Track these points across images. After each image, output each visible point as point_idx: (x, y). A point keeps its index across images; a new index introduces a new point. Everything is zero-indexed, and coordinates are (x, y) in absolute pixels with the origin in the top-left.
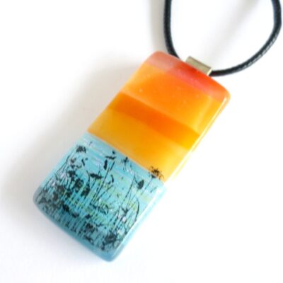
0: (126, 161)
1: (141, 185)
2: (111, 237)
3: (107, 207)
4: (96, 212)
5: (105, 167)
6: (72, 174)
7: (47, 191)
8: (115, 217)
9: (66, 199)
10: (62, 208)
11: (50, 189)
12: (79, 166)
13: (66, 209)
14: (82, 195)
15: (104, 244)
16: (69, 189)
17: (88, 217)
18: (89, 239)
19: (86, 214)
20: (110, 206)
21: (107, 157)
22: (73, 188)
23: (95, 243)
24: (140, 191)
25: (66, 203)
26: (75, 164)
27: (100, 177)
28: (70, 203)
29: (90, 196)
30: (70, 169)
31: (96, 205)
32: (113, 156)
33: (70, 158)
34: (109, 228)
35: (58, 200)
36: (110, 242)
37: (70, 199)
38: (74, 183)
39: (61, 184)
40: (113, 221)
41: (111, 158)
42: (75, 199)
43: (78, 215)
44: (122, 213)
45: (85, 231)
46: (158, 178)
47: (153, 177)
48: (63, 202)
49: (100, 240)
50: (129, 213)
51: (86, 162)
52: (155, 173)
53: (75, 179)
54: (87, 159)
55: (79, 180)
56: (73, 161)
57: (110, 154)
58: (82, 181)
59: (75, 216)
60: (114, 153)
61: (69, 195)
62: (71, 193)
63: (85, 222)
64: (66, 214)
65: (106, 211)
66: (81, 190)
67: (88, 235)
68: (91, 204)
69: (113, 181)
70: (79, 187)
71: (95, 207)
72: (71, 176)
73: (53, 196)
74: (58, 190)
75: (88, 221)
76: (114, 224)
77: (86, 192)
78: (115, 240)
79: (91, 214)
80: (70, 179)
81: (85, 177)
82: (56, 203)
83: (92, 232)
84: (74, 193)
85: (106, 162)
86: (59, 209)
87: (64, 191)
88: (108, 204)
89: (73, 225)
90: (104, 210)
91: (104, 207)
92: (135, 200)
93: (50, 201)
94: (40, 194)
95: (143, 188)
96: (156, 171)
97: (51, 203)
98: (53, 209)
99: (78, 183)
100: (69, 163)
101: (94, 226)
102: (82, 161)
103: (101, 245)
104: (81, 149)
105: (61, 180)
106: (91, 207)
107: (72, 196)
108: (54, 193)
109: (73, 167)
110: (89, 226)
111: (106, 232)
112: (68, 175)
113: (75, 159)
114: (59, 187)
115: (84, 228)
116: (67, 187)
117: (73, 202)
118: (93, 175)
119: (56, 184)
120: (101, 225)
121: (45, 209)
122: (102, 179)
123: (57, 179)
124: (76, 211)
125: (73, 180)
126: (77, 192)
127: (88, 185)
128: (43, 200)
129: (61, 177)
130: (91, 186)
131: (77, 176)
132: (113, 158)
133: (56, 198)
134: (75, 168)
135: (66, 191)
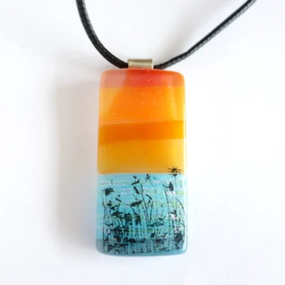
0: (148, 177)
1: (171, 187)
2: (177, 237)
4: (156, 228)
5: (137, 192)
6: (117, 214)
7: (107, 239)
8: (171, 222)
9: (127, 235)
10: (129, 243)
11: (109, 236)
12: (117, 204)
13: (133, 241)
14: (137, 224)
15: (176, 245)
16: (124, 227)
17: (153, 235)
18: (164, 249)
19: (150, 234)
20: (162, 218)
21: (133, 184)
22: (126, 224)
23: (170, 248)
24: (174, 192)
25: (129, 237)
26: (113, 205)
27: (140, 202)
28: (132, 235)
29: (143, 220)
30: (113, 211)
31: (152, 223)
32: (137, 180)
33: (105, 203)
34: (172, 232)
36: (179, 241)
37: (130, 233)
38: (124, 220)
39: (114, 227)
40: (171, 225)
41: (136, 183)
42: (134, 230)
43: (145, 239)
44: (173, 216)
45: (158, 246)
46: (178, 174)
47: (175, 175)
48: (126, 238)
49: (172, 245)
50: (178, 212)
51: (119, 198)
52: (174, 171)
53: (123, 215)
54: (119, 196)
55: (126, 215)
56: (109, 205)
57: (134, 180)
58: (129, 214)
59: (143, 241)
60: (135, 177)
61: (127, 230)
62: (128, 228)
63: (154, 240)
64: (136, 244)
65: (162, 222)
66: (134, 221)
67: (162, 247)
68: (148, 226)
69: (151, 198)
70: (131, 220)
71: (152, 226)
72: (117, 217)
73: (116, 240)
74: (116, 233)
75: (154, 238)
76: (173, 226)
77: (138, 220)
78: (182, 237)
79: (153, 232)
80: (118, 219)
81: (129, 210)
82: (122, 242)
83: (163, 243)
84: (130, 227)
85: (135, 188)
86: (128, 245)
87: (121, 231)
88: (159, 217)
89: (146, 248)
90: (159, 222)
91: (159, 220)
92: (175, 200)
93: (116, 244)
94: (104, 245)
95: (175, 188)
96: (174, 170)
97: (118, 246)
98: (123, 249)
99: (128, 218)
100: (108, 208)
101: (162, 238)
102: (117, 199)
103: (175, 247)
104: (108, 191)
105: (112, 224)
106: (150, 227)
107: (130, 230)
108: (115, 237)
109: (113, 208)
110: (158, 241)
111: (172, 236)
112: (114, 217)
113: (110, 201)
114: (115, 230)
115: (156, 245)
116: (121, 226)
117: (134, 233)
118: (133, 205)
119: (111, 230)
120: (165, 234)
121: (117, 252)
122: (143, 203)
123: (109, 226)
124: (140, 237)
125: (121, 218)
126: (131, 224)
127: (136, 214)
128: (110, 248)
129: (111, 222)
130: (138, 213)
131: (122, 213)
132: (138, 182)
133: (119, 240)
134: (116, 208)
135: (123, 229)
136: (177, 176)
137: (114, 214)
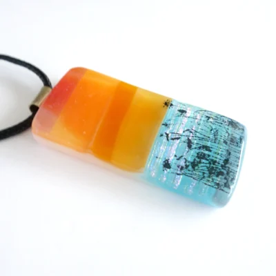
0: (166, 125)
1: (182, 112)
2: (232, 125)
3: (211, 130)
4: (219, 137)
5: (178, 139)
6: (194, 165)
7: (218, 184)
8: (217, 123)
9: (219, 163)
10: (227, 165)
11: (215, 181)
12: (184, 160)
13: (226, 161)
14: (210, 151)
15: (239, 129)
16: (210, 163)
17: (225, 142)
18: (241, 139)
19: (224, 144)
20: (210, 128)
21: (168, 140)
22: (207, 160)
23: (241, 135)
25: (221, 162)
26: (183, 165)
27: (189, 140)
28: (220, 159)
29: (209, 144)
30: (190, 168)
31: (214, 138)
32: (164, 135)
33: (179, 172)
34: (227, 127)
35: (222, 170)
36: (236, 126)
37: (218, 160)
38: (203, 161)
39: (207, 172)
40: (220, 124)
41: (167, 137)
42: (216, 155)
43: (228, 150)
44: (211, 120)
45: (237, 143)
48: (222, 166)
49: (238, 131)
50: (209, 116)
51: (178, 156)
53: (198, 160)
54: (176, 156)
55: (198, 157)
56: (182, 168)
57: (164, 137)
58: (198, 154)
59: (229, 153)
60: (162, 135)
61: (215, 162)
62: (212, 160)
63: (231, 144)
64: (230, 161)
65: (215, 130)
66: (207, 152)
68: (215, 142)
69: (188, 130)
70: (204, 154)
71: (216, 139)
72: (197, 165)
73: (220, 176)
74: (214, 173)
75: (229, 142)
76: (222, 124)
77: (207, 148)
78: (233, 122)
79: (222, 141)
80: (200, 165)
81: (194, 152)
82: (225, 172)
83: (235, 138)
84: (211, 158)
85: (173, 139)
86: (229, 168)
87: (213, 167)
88: (209, 130)
90: (215, 132)
91: (212, 132)
92: (196, 113)
93: (225, 178)
94: (222, 190)
95: (184, 109)
96: (166, 104)
97: (227, 177)
98: (231, 174)
99: (201, 156)
100: (184, 171)
101: (230, 137)
102: (178, 159)
103: (241, 131)
105: (204, 173)
106: (217, 141)
107: (215, 159)
108: (217, 176)
109: (187, 166)
110: (232, 140)
111: (231, 128)
112: (196, 168)
113: (179, 167)
114: (210, 173)
115: (235, 144)
116: (208, 165)
117: (219, 157)
118: (189, 146)
119: (209, 177)
120: (227, 132)
122: (190, 138)
123: (204, 177)
124: (225, 153)
125: (200, 162)
126: (209, 156)
127: (200, 148)
128: (227, 185)
129: (201, 174)
130: (199, 146)
131: (195, 160)
132: (167, 135)
133: (221, 173)
134: (188, 164)
135: (212, 165)
136: (173, 104)
137: (193, 167)
